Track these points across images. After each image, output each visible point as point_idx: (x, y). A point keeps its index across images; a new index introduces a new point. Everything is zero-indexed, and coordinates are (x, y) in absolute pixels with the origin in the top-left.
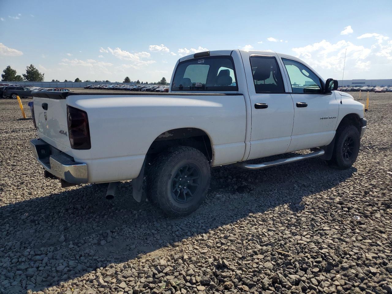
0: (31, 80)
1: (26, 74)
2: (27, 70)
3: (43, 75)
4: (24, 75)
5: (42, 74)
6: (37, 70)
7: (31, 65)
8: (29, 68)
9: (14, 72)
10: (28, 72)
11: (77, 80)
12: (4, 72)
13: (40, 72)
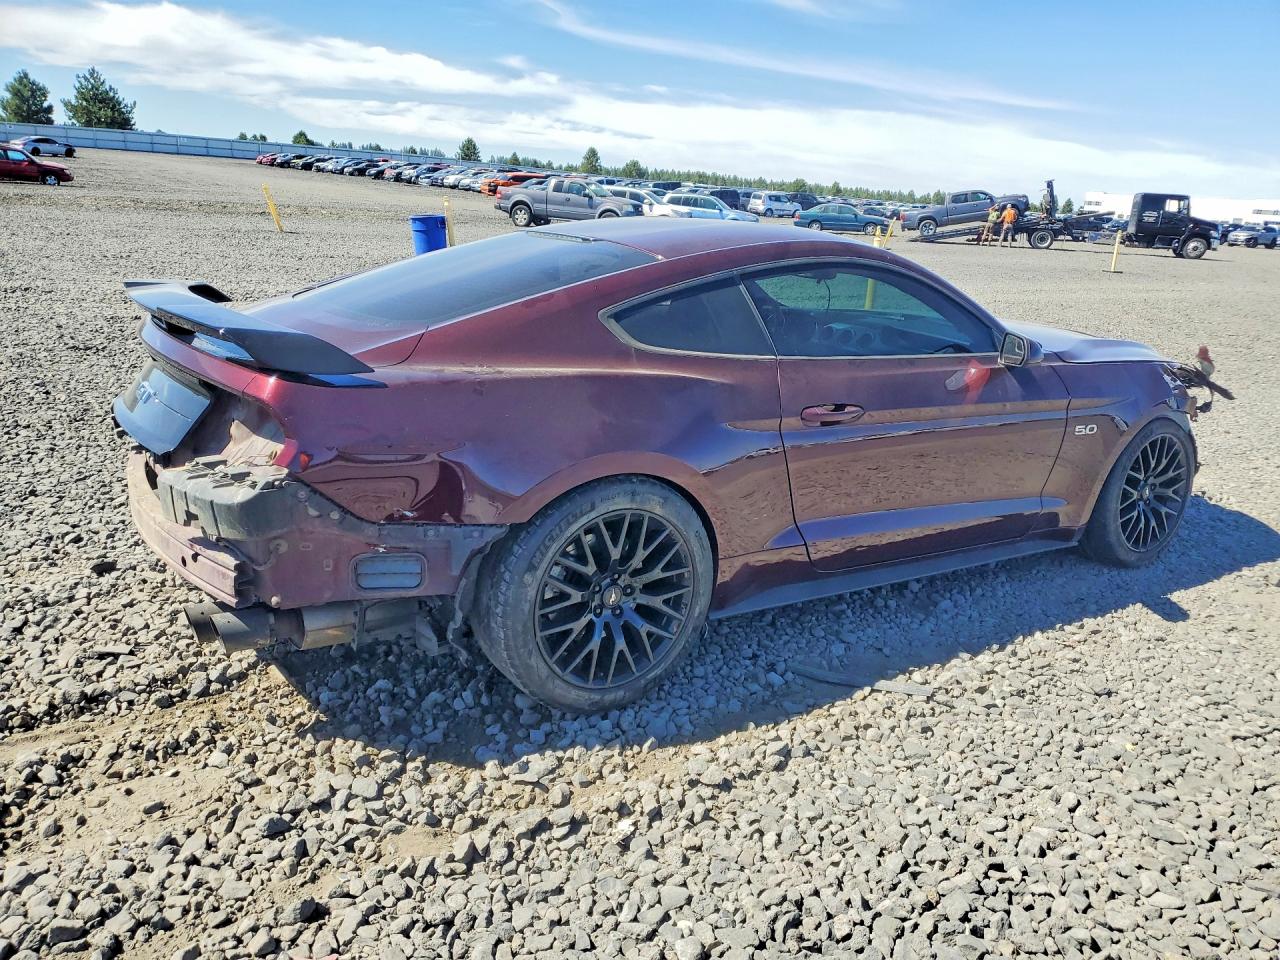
0: (88, 124)
1: (73, 102)
2: (78, 85)
3: (135, 103)
4: (67, 104)
5: (128, 101)
6: (111, 88)
7: (92, 72)
8: (83, 80)
9: (38, 92)
10: (81, 95)
11: (301, 137)
12: (8, 90)
13: (120, 96)
